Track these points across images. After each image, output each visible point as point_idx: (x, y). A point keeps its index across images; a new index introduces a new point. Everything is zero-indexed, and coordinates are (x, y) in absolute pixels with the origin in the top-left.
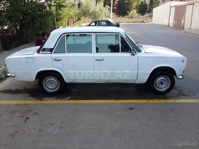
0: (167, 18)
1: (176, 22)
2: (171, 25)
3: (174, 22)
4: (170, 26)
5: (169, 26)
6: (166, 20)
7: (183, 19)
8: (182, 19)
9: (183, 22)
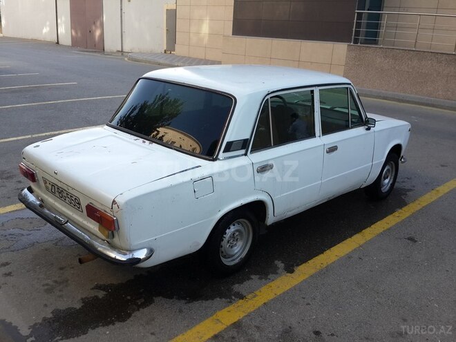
0: (48, 23)
1: (79, 34)
2: (66, 40)
3: (73, 33)
4: (60, 42)
5: (58, 43)
6: (48, 29)
7: (96, 27)
8: (94, 28)
9: (98, 33)
